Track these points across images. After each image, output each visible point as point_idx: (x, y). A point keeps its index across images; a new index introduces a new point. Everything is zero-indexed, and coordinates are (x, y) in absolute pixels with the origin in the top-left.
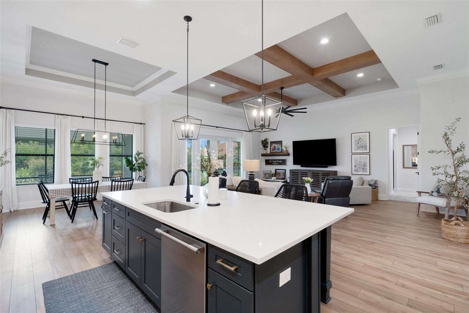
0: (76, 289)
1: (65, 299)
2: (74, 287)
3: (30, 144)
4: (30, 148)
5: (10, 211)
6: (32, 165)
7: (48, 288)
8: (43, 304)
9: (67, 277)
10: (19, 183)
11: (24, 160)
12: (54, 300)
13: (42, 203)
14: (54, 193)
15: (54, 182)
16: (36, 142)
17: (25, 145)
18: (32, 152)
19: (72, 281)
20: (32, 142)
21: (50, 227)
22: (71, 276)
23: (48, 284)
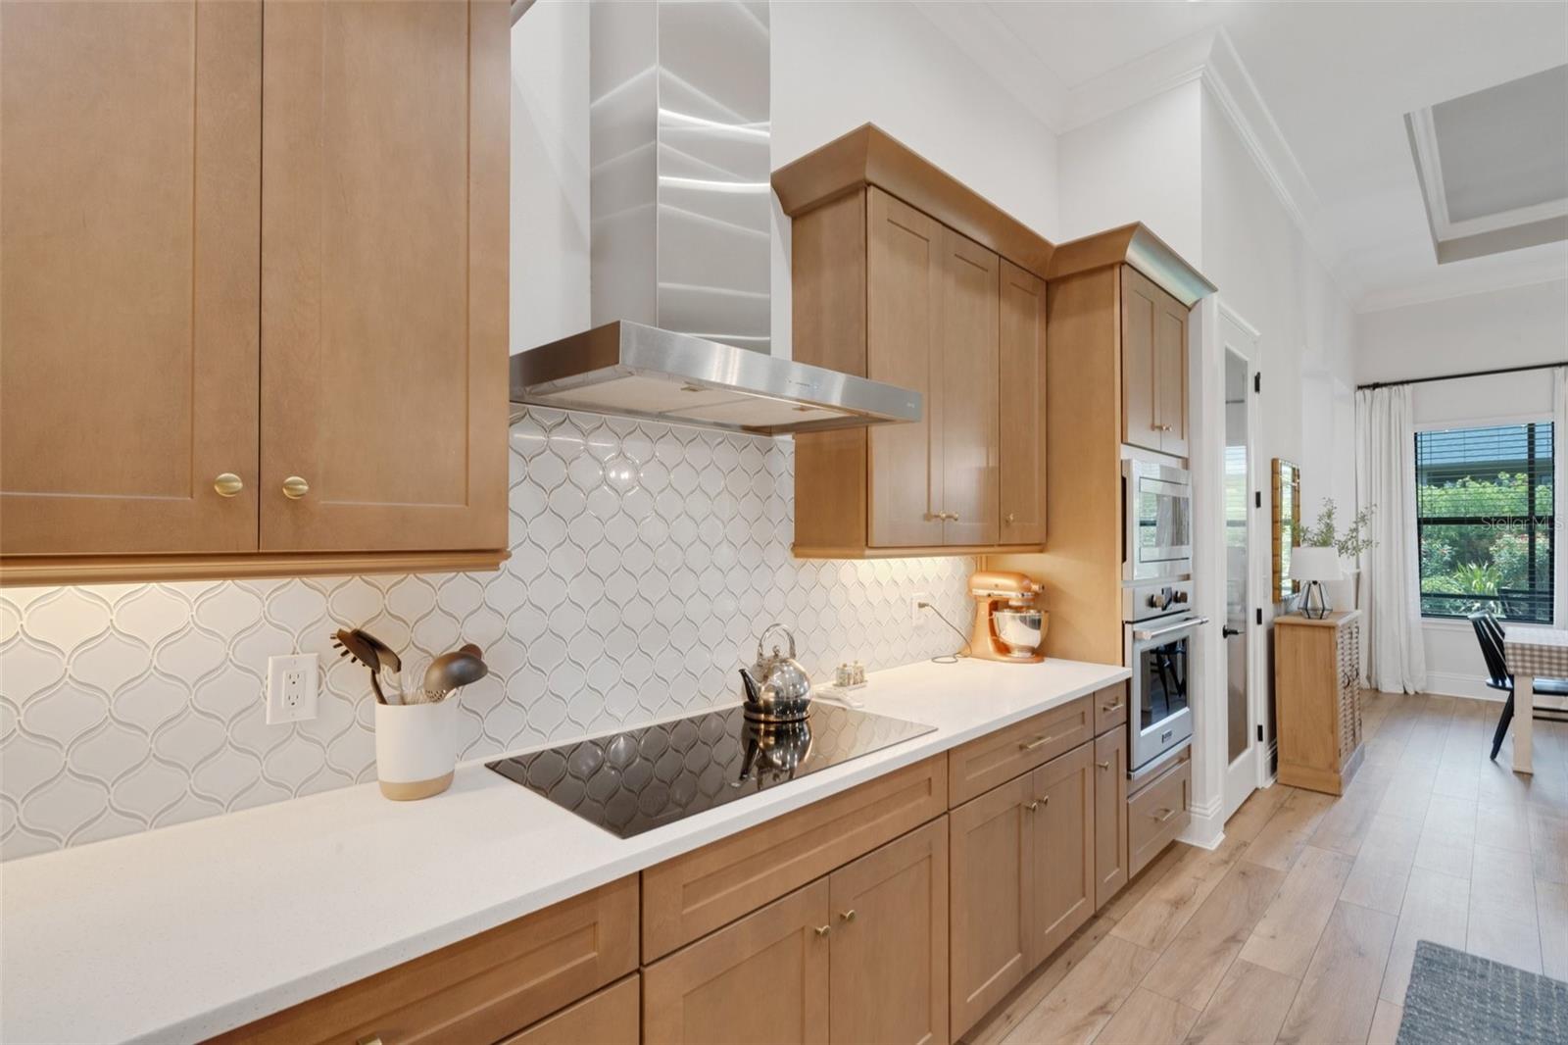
0: (1527, 1032)
1: (1472, 1034)
2: (1525, 1021)
3: (1500, 484)
4: (1501, 496)
5: (1406, 692)
6: (1505, 552)
7: (1430, 962)
8: (1399, 999)
9: (1509, 969)
10: (1464, 610)
11: (1480, 537)
12: (1436, 1009)
13: (1488, 685)
14: (1527, 658)
15: (1552, 619)
16: (1519, 474)
17: (1484, 487)
18: (1506, 509)
19: (1525, 995)
20: (1508, 476)
21: (1514, 777)
22: (1528, 977)
23: (1435, 951)
